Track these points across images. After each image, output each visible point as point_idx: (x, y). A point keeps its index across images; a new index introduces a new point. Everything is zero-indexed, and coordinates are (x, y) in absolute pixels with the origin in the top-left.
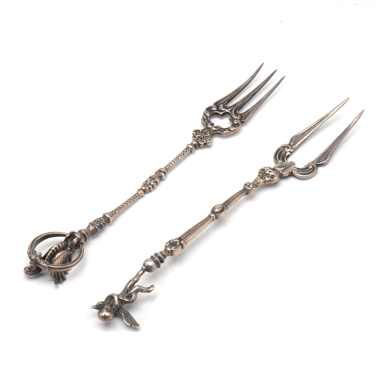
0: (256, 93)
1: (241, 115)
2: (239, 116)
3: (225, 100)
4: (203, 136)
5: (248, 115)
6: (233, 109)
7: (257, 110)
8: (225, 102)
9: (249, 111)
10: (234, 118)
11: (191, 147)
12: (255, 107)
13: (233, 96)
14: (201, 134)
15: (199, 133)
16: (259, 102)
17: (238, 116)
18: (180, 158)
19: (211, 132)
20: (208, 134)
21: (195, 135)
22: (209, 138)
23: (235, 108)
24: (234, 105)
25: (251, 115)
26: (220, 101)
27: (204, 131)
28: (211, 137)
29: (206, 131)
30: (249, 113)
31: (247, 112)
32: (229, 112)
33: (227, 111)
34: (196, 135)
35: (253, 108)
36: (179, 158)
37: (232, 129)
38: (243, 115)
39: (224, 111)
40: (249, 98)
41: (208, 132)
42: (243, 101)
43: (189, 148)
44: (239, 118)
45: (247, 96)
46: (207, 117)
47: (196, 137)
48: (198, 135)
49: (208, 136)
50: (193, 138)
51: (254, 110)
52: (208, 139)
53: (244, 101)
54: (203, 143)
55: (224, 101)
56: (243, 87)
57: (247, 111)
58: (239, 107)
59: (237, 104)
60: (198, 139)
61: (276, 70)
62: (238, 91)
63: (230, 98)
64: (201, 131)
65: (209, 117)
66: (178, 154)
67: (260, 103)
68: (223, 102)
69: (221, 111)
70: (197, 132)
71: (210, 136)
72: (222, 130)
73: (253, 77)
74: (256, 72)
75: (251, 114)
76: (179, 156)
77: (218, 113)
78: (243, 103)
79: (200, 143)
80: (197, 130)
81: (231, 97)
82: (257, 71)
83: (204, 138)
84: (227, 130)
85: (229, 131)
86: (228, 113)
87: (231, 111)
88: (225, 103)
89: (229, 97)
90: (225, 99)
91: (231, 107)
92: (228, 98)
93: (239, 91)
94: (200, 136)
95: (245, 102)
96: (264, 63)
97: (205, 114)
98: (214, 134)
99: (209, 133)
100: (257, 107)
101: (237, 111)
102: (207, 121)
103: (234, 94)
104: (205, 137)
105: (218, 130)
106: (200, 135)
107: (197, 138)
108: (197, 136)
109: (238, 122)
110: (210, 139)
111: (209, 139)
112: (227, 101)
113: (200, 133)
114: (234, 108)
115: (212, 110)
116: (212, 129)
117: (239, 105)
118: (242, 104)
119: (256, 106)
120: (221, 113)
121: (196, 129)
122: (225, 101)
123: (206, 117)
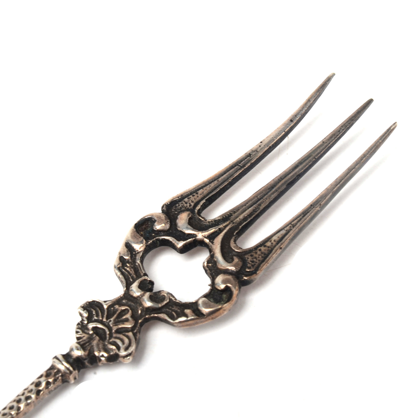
0: (299, 176)
1: (243, 255)
2: (236, 260)
3: (200, 197)
4: (110, 329)
5: (266, 257)
6: (220, 231)
7: (295, 241)
8: (196, 204)
9: (269, 244)
10: (219, 267)
11: (63, 366)
12: (291, 230)
13: (226, 183)
14: (104, 320)
15: (97, 316)
16: (304, 213)
17: (233, 260)
18: (22, 406)
19: (140, 312)
20: (127, 320)
21: (86, 322)
22: (128, 337)
23: (228, 228)
24: (226, 218)
25: (277, 258)
26: (182, 198)
27: (117, 307)
28: (135, 335)
29: (123, 308)
30: (271, 250)
31: (263, 248)
32: (207, 241)
33: (200, 235)
34: (88, 323)
35: (283, 232)
36: (19, 408)
37: (205, 310)
38: (249, 258)
39: (190, 236)
40: (276, 194)
41: (128, 316)
42: (254, 203)
43: (59, 371)
44: (233, 268)
45: (270, 187)
46: (135, 255)
47: (88, 329)
48: (96, 321)
49: (127, 330)
50: (77, 332)
51: (288, 241)
52: (123, 343)
53: (260, 205)
54: (106, 355)
55: (194, 199)
56: (260, 154)
57: (263, 244)
58: (240, 223)
59: (235, 212)
60: (91, 339)
61: (370, 102)
62: (244, 166)
63: (216, 188)
64: (105, 307)
65: (141, 254)
66: (20, 391)
67: (308, 217)
68: (192, 204)
69: (181, 236)
70: (94, 313)
71: (132, 329)
72: (175, 308)
73: (295, 121)
74: (306, 104)
75: (275, 256)
76: (19, 401)
77: (171, 242)
78: (254, 211)
79: (96, 354)
80: (94, 301)
81: (221, 187)
82: (309, 100)
83: (111, 336)
84: (188, 311)
85: (196, 317)
86: (201, 243)
87: (212, 237)
88: (198, 207)
89: (212, 185)
90: (200, 192)
91: (216, 223)
92: (208, 188)
93: (249, 164)
94: (100, 326)
95: (262, 208)
96: (334, 75)
97: (128, 246)
98: (146, 320)
99: (132, 316)
100: (295, 230)
101: (232, 241)
102: (132, 272)
103: (232, 175)
104: (118, 331)
105: (163, 307)
106: (101, 322)
107: (91, 332)
108: (91, 326)
109: (229, 285)
110: (130, 345)
111: (126, 341)
112: (204, 201)
113: (103, 317)
114: (225, 227)
115: (154, 231)
116: (141, 304)
117: (241, 217)
118: (250, 215)
119: (294, 226)
120: (180, 244)
121: (90, 300)
122: (198, 199)
123: (131, 257)
